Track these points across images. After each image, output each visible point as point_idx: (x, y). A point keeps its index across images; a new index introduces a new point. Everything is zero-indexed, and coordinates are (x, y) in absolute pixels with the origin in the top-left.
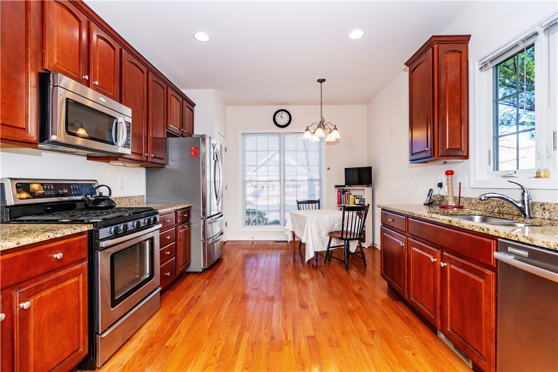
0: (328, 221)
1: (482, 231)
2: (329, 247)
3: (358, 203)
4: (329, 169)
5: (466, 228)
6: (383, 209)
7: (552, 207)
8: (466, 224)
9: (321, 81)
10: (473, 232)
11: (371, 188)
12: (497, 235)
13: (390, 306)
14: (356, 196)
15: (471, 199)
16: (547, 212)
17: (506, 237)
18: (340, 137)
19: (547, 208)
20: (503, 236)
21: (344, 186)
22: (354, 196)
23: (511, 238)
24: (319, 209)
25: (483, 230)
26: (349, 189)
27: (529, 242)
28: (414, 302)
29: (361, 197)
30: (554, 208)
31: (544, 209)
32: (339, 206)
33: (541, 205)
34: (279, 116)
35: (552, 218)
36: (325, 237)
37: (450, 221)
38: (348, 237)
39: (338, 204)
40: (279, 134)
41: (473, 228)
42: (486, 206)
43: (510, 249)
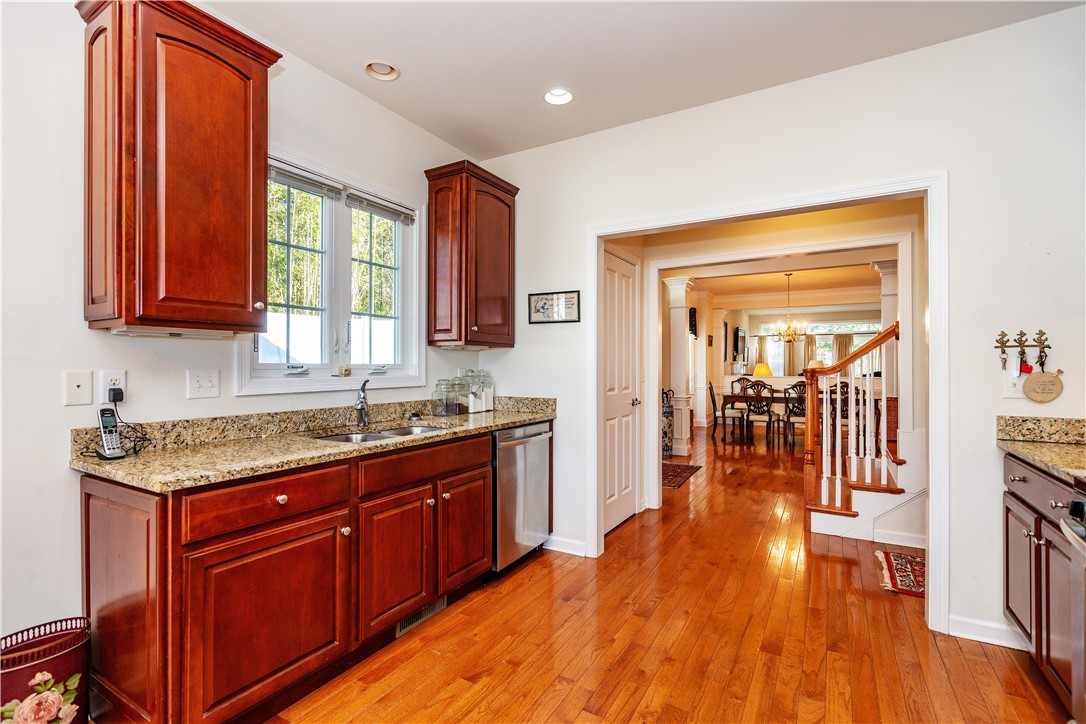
15: (248, 417)
42: (283, 426)
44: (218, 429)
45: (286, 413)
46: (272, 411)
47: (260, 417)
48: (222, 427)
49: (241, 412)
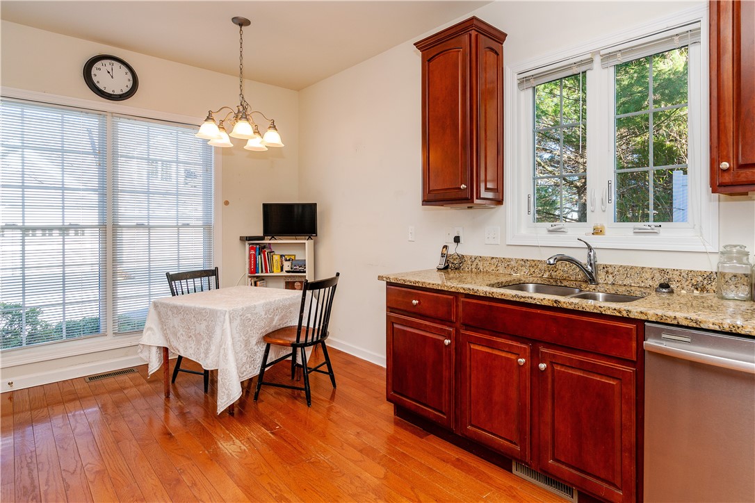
0: (263, 313)
1: (618, 314)
2: (264, 365)
3: (289, 269)
4: (227, 203)
5: (588, 310)
6: (389, 284)
7: (617, 269)
8: (588, 305)
9: (242, 23)
10: (601, 316)
11: (312, 241)
12: (644, 318)
13: (423, 449)
14: (284, 256)
15: (510, 260)
16: (610, 276)
17: (659, 320)
18: (283, 145)
19: (610, 270)
20: (654, 319)
21: (262, 238)
22: (281, 256)
23: (666, 322)
24: (217, 287)
25: (620, 312)
26: (270, 244)
27: (695, 325)
28: (475, 432)
29: (293, 257)
30: (618, 271)
31: (607, 272)
32: (250, 277)
33: (604, 268)
34: (103, 69)
35: (616, 283)
36: (255, 347)
37: (556, 301)
38: (302, 339)
39: (251, 272)
40: (101, 113)
41: (602, 310)
43: (664, 336)
44: (494, 264)
45: (534, 261)
46: (525, 258)
47: (517, 261)
48: (496, 264)
49: (507, 256)
